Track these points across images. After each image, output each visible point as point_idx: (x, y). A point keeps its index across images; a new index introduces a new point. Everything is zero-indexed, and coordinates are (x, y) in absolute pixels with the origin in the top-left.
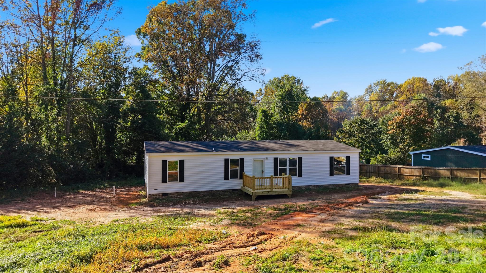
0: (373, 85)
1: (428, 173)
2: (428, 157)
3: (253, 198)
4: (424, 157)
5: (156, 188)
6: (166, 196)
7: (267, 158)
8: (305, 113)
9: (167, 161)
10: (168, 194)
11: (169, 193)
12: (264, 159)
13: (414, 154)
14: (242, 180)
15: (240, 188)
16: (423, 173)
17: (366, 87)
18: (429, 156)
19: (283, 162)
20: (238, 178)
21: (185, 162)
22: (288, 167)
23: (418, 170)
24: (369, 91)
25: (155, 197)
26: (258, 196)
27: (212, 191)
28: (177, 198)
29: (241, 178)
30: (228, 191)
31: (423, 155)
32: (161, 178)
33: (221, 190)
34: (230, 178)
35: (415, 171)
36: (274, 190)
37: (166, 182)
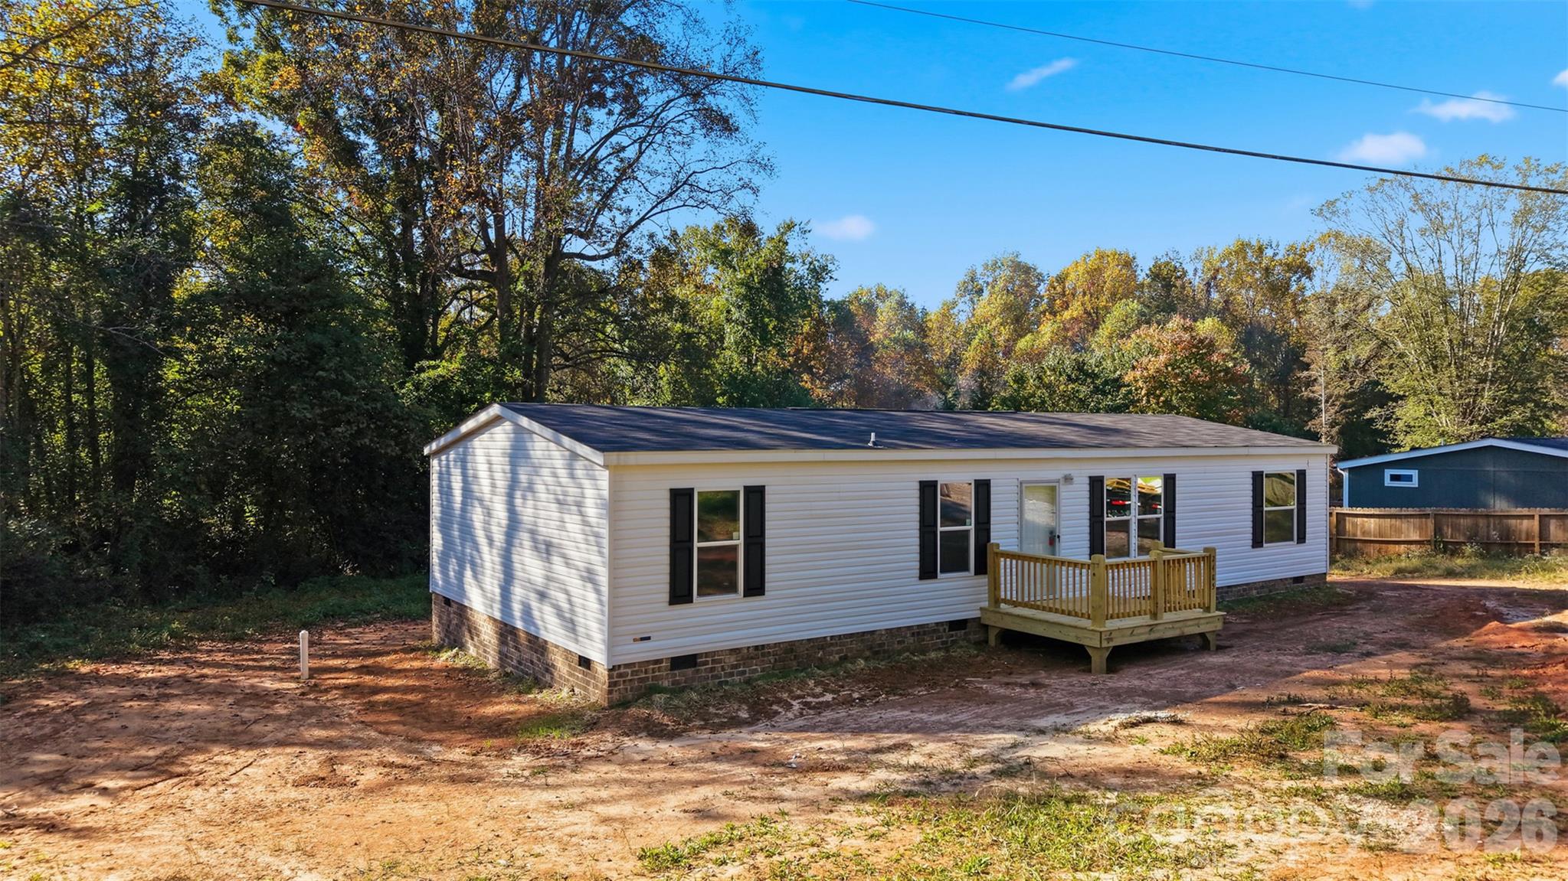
0: (980, 270)
1: (1456, 528)
2: (1409, 478)
3: (1098, 660)
4: (1394, 478)
5: (643, 629)
6: (690, 671)
7: (1068, 479)
8: (805, 351)
9: (692, 490)
10: (694, 657)
11: (701, 655)
12: (1058, 481)
13: (1351, 470)
14: (984, 580)
15: (977, 614)
16: (1438, 530)
17: (961, 276)
18: (1415, 473)
19: (1118, 497)
20: (967, 569)
21: (768, 498)
22: (1134, 517)
23: (1417, 521)
24: (972, 288)
25: (641, 680)
26: (1116, 648)
27: (872, 633)
28: (737, 678)
29: (981, 569)
30: (934, 631)
31: (1388, 473)
32: (666, 578)
33: (909, 628)
34: (942, 572)
35: (1404, 526)
36: (1168, 617)
37: (687, 599)
